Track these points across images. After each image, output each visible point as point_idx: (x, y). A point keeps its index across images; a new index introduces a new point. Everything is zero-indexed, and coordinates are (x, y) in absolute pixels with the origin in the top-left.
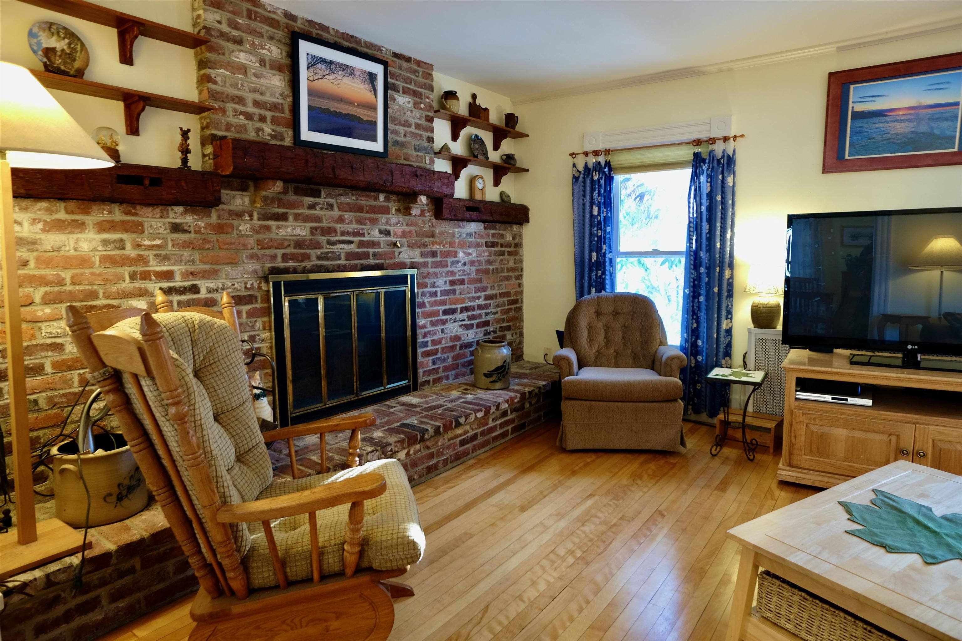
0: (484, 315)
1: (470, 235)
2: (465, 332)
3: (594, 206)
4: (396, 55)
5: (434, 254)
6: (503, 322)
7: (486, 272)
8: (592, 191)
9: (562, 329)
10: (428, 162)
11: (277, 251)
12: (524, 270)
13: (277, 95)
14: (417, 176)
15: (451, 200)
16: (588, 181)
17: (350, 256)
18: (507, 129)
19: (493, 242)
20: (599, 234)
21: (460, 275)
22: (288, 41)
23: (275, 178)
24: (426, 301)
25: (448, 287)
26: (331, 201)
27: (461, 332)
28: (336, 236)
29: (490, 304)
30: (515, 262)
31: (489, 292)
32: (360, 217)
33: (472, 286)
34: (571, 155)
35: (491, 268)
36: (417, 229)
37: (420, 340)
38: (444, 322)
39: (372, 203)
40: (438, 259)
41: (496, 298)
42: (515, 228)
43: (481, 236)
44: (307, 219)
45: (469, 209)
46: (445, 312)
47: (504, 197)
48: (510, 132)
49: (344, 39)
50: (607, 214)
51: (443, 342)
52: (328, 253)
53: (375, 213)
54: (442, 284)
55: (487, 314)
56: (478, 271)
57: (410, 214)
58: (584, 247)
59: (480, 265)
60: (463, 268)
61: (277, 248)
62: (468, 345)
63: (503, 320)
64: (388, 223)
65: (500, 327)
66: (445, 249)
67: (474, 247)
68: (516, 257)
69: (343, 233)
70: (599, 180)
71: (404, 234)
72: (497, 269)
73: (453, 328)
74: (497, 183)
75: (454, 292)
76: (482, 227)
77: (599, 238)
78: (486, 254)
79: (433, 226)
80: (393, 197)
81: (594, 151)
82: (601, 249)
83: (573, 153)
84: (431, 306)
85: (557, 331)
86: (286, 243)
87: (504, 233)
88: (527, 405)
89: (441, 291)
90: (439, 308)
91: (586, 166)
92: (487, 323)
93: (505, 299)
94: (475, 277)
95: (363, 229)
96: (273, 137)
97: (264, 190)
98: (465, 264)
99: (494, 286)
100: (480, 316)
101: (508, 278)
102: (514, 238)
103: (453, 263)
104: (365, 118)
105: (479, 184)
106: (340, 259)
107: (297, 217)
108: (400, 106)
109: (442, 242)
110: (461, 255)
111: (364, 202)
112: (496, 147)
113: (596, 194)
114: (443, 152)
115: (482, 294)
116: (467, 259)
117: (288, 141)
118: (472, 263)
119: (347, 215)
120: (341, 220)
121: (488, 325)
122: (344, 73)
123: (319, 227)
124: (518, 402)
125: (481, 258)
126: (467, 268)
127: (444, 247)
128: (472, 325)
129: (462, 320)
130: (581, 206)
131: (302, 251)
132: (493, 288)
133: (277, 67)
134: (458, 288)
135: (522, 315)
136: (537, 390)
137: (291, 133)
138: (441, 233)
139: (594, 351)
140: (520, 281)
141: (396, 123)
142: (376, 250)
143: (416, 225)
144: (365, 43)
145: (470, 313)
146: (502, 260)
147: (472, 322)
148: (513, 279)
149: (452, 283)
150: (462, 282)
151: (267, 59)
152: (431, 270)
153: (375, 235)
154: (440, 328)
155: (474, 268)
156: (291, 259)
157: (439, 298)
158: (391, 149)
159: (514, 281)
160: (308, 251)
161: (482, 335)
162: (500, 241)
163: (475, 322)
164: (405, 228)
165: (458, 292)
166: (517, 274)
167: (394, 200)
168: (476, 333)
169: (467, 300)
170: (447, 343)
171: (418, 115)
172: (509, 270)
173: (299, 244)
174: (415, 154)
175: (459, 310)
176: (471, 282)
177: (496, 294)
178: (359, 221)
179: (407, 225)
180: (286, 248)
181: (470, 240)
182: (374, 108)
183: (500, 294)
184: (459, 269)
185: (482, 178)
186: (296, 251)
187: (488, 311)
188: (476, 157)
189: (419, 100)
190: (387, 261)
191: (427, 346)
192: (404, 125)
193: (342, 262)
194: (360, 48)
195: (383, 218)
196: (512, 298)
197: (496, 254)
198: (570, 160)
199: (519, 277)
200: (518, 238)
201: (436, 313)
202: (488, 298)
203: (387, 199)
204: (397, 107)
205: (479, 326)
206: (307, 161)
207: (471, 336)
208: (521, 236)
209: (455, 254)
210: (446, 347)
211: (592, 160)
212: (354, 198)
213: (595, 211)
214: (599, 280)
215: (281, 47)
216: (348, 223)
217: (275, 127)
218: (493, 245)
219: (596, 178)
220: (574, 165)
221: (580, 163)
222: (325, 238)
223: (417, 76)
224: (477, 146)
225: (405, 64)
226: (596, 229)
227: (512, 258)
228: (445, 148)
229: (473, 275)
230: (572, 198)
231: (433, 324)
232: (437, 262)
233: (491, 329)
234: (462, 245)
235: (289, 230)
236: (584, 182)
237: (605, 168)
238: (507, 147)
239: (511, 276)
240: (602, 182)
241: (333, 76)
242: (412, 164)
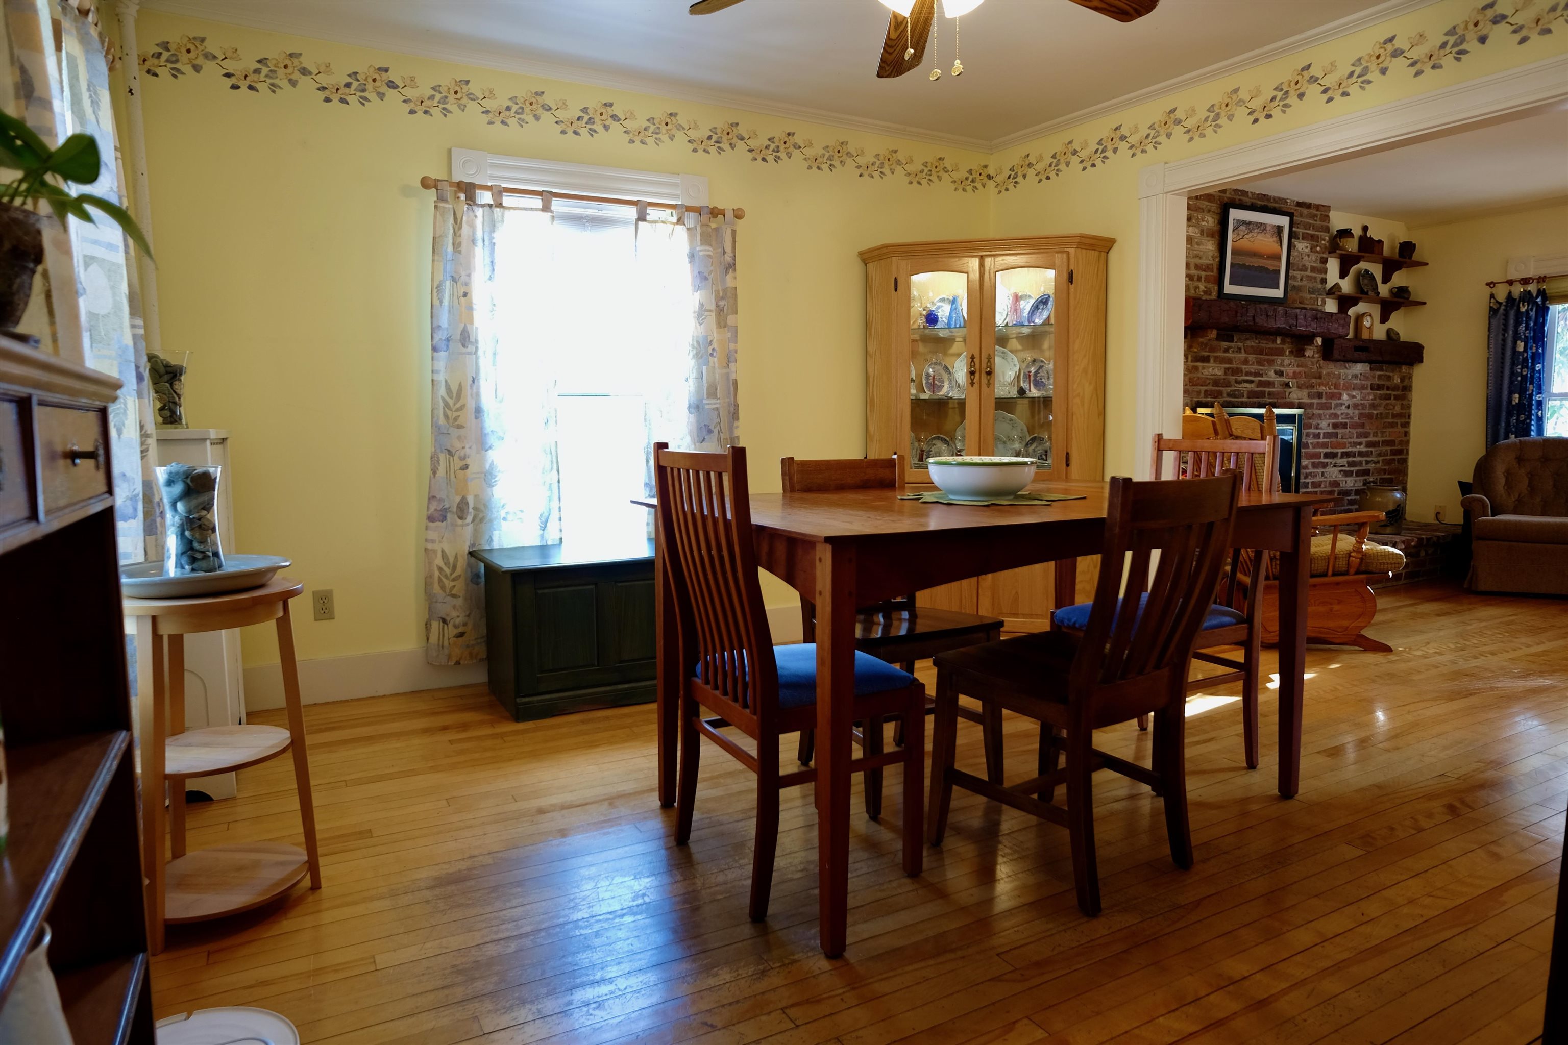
0: (1364, 463)
1: (1356, 376)
2: (1343, 479)
3: (1519, 342)
4: (1299, 204)
5: (1320, 395)
6: (1385, 474)
7: (1370, 416)
8: (1517, 323)
9: (1469, 479)
10: (1320, 303)
11: (1201, 388)
12: (1412, 417)
13: (1210, 258)
14: (1317, 319)
15: (1342, 340)
16: (1512, 314)
17: (1252, 394)
18: (1401, 259)
19: (1378, 385)
20: (1525, 373)
21: (1342, 419)
22: (1219, 211)
23: (1212, 328)
24: (1309, 442)
25: (1330, 430)
26: (1240, 344)
27: (1340, 477)
28: (1242, 376)
29: (1371, 452)
30: (1402, 406)
31: (1371, 439)
32: (1260, 358)
33: (1354, 431)
34: (1488, 284)
35: (1375, 412)
36: (1306, 370)
37: (1302, 480)
38: (1325, 465)
39: (1271, 345)
40: (1324, 400)
41: (1379, 446)
42: (1404, 369)
43: (1367, 378)
44: (1222, 361)
45: (1357, 349)
46: (1327, 455)
47: (1392, 334)
48: (1405, 263)
49: (1258, 199)
50: (1537, 349)
51: (1322, 486)
52: (1235, 390)
53: (1272, 355)
54: (1325, 426)
55: (1367, 462)
56: (1361, 415)
57: (1304, 356)
58: (1501, 389)
59: (1363, 409)
60: (1346, 411)
61: (1202, 386)
62: (1347, 493)
63: (1385, 471)
64: (1282, 365)
65: (1381, 479)
66: (1330, 391)
67: (1359, 389)
68: (1404, 402)
69: (1247, 374)
70: (1527, 311)
71: (1295, 374)
72: (1381, 414)
73: (1333, 473)
74: (1384, 319)
75: (1336, 435)
76: (1368, 368)
77: (1524, 378)
78: (1371, 397)
79: (1321, 368)
80: (1288, 340)
81: (1522, 279)
82: (1526, 389)
83: (1492, 283)
84: (1314, 448)
85: (1460, 483)
86: (1208, 381)
87: (1391, 374)
88: (1423, 553)
89: (1324, 433)
90: (1321, 450)
91: (1510, 296)
92: (1367, 472)
93: (1389, 448)
94: (1358, 421)
95: (1262, 370)
96: (1205, 292)
97: (1202, 337)
98: (1348, 407)
99: (1377, 433)
100: (1360, 463)
101: (1393, 425)
102: (1402, 380)
103: (1337, 405)
104: (1271, 268)
105: (1367, 322)
106: (1243, 397)
107: (1216, 359)
108: (1299, 252)
109: (1328, 384)
110: (1345, 397)
111: (1266, 345)
112: (1386, 279)
113: (1522, 327)
114: (1333, 291)
115: (1363, 440)
116: (1351, 402)
117: (1214, 295)
118: (1356, 406)
119: (1251, 358)
120: (1246, 362)
121: (1368, 475)
122: (1258, 230)
123: (1230, 368)
124: (1414, 547)
125: (1365, 402)
126: (1350, 411)
127: (1330, 389)
128: (1352, 472)
129: (1342, 466)
130: (1500, 342)
131: (1217, 388)
132: (1375, 435)
133: (1211, 235)
134: (1340, 431)
135: (1406, 468)
136: (1435, 539)
137: (1216, 288)
138: (1328, 374)
139: (1514, 500)
140: (1406, 429)
141: (1295, 268)
142: (1271, 390)
143: (1306, 366)
144: (1274, 198)
145: (1350, 459)
146: (1387, 404)
147: (1352, 469)
148: (1399, 426)
149: (1335, 426)
150: (1344, 425)
151: (1205, 228)
152: (1316, 412)
153: (1271, 376)
154: (1320, 470)
155: (1357, 412)
156: (1210, 395)
157: (1321, 440)
158: (1289, 294)
159: (1399, 429)
160: (1221, 389)
161: (1361, 484)
162: (1388, 383)
163: (1354, 469)
164: (1296, 369)
165: (1340, 436)
166: (1403, 421)
167: (1288, 343)
168: (1355, 481)
169: (1348, 445)
170: (1325, 487)
171: (1314, 259)
172: (1394, 416)
173: (1216, 383)
174: (1309, 296)
175: (1339, 454)
176: (1354, 426)
177: (1379, 441)
178: (1259, 363)
179: (1298, 366)
180: (1206, 386)
181: (1355, 382)
182: (1278, 258)
183: (1383, 442)
184: (1342, 411)
185: (1370, 315)
186: (1213, 388)
187: (1368, 459)
188: (1367, 293)
189: (1315, 243)
190: (1279, 401)
191: (1308, 488)
192: (1301, 270)
193: (1245, 399)
194: (1270, 205)
195: (1279, 360)
196: (1396, 448)
197: (1382, 397)
198: (1488, 290)
199: (1406, 425)
200: (1407, 380)
201: (1318, 456)
202: (1369, 445)
203: (1283, 342)
204: (1296, 253)
205: (1358, 474)
206: (1236, 312)
207: (1350, 483)
208: (1410, 378)
209: (1339, 396)
210: (1325, 491)
211: (1518, 290)
212: (1257, 341)
213: (1521, 346)
214: (1521, 425)
215: (1214, 217)
216: (1251, 365)
217: (1206, 285)
218: (1379, 387)
219: (1523, 309)
220: (1492, 296)
221: (1501, 294)
222: (1234, 378)
223: (1316, 221)
224: (1366, 281)
225: (1305, 211)
226: (1520, 367)
227: (1399, 402)
228: (1337, 286)
229: (1356, 419)
230: (1487, 333)
231: (1314, 465)
232: (1322, 403)
233: (1371, 480)
234: (1347, 388)
235: (1210, 370)
236: (1506, 315)
237: (1537, 297)
238: (1399, 279)
239: (1397, 423)
240: (1533, 314)
241: (1250, 235)
242: (1306, 306)
